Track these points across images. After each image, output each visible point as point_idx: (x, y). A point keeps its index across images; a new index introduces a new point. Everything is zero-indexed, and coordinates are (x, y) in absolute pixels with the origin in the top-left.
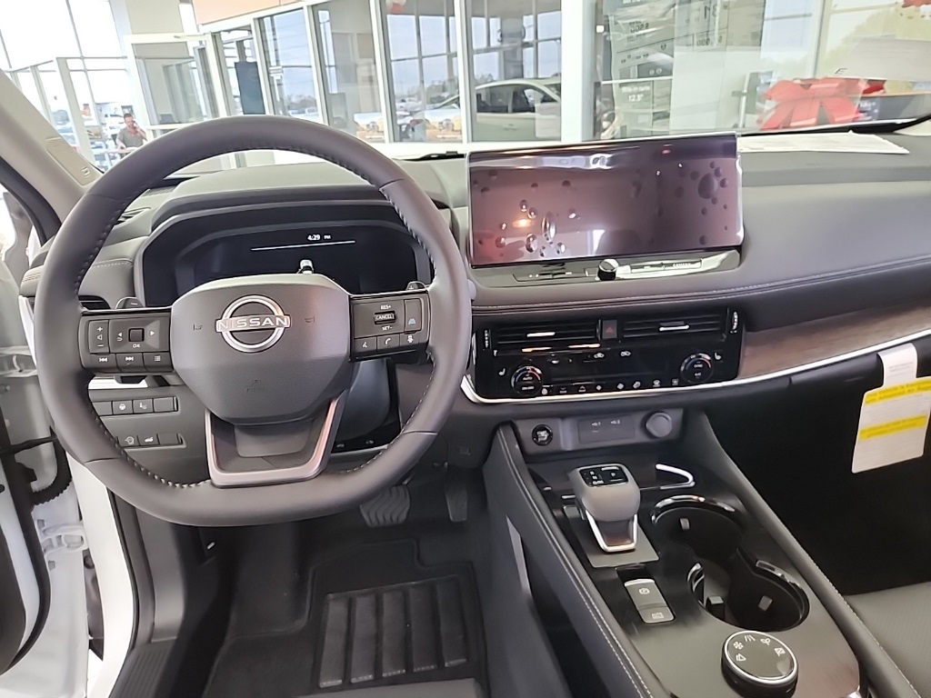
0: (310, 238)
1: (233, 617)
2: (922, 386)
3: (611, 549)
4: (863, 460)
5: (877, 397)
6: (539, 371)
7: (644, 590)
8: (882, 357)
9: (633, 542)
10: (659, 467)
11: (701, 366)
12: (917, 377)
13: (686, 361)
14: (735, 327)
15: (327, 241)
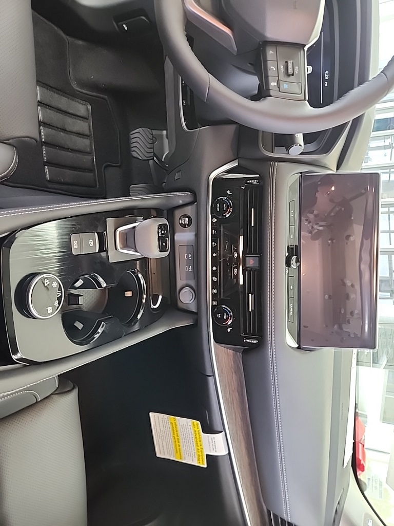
0: (327, 72)
1: (80, 42)
2: (201, 457)
3: (118, 233)
4: (157, 420)
5: (196, 429)
6: (227, 216)
7: (92, 243)
8: (220, 434)
9: (121, 249)
10: (160, 297)
11: (225, 317)
12: (207, 455)
13: (229, 309)
14: (248, 341)
15: (324, 84)
